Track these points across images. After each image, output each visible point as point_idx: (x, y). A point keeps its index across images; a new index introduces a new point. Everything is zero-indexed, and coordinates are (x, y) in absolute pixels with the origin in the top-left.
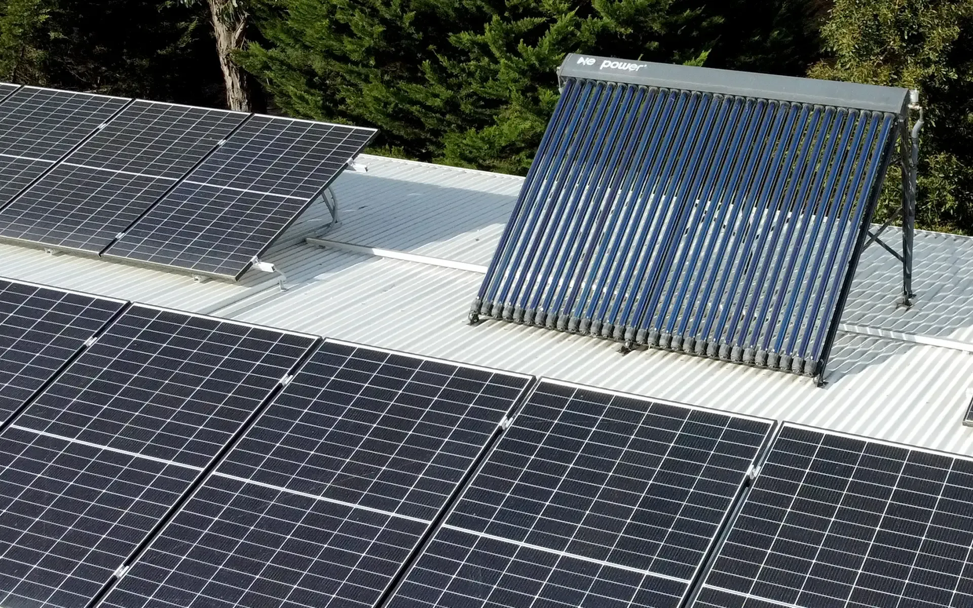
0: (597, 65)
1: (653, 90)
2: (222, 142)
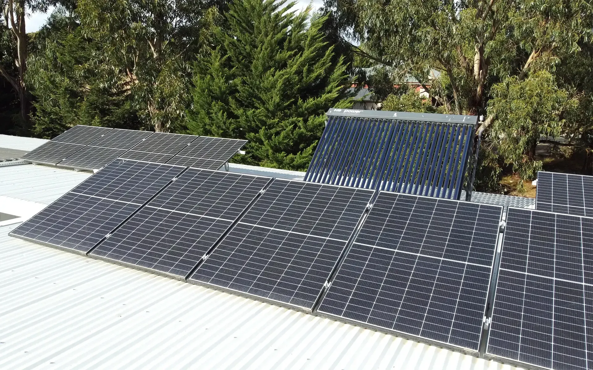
0: (342, 112)
1: (366, 120)
2: (189, 144)
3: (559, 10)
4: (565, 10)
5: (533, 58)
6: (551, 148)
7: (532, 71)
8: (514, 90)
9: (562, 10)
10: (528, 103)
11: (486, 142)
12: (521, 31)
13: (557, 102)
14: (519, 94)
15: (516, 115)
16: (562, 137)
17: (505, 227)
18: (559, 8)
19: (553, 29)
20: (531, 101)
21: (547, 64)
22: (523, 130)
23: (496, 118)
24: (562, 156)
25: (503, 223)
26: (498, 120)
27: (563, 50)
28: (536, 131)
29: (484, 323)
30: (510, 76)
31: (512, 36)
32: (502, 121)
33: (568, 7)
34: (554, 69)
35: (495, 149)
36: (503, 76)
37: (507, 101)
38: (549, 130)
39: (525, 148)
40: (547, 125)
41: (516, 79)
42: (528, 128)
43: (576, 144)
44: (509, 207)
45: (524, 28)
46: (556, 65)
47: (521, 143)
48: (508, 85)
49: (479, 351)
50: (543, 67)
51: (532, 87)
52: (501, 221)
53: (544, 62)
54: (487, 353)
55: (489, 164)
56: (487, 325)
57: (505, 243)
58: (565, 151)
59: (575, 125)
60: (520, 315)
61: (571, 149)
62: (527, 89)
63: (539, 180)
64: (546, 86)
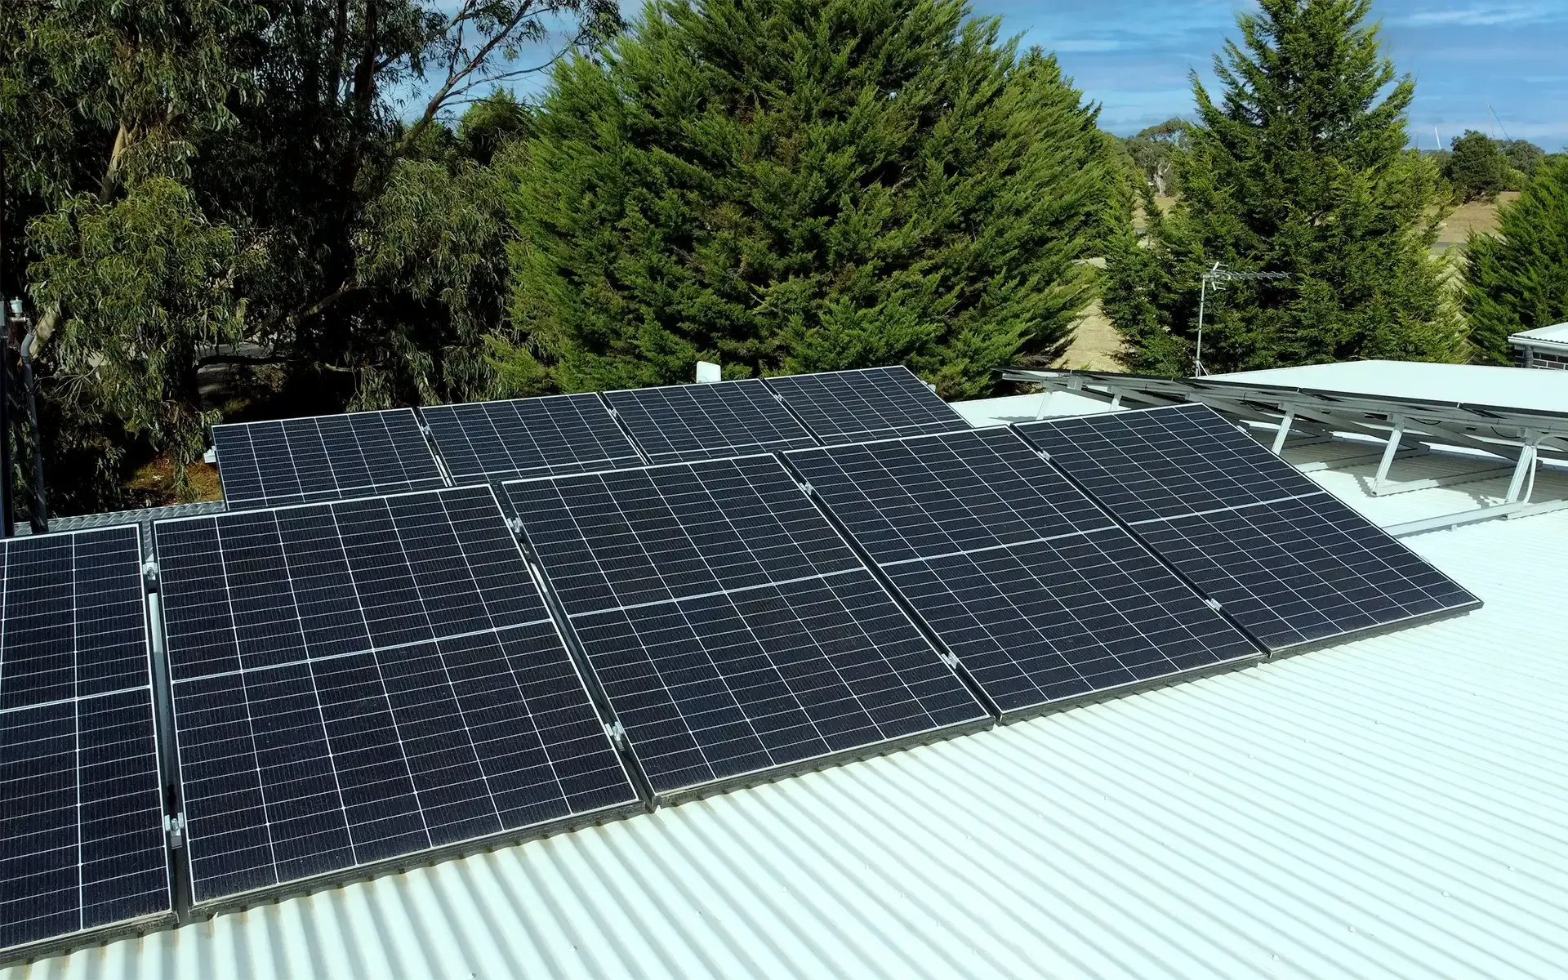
3: (159, 20)
4: (174, 21)
5: (124, 145)
6: (234, 374)
7: (131, 178)
8: (94, 231)
9: (168, 20)
10: (140, 262)
11: (54, 382)
12: (70, 70)
13: (215, 256)
14: (110, 240)
15: (118, 298)
16: (253, 342)
17: (157, 576)
18: (156, 12)
19: (157, 67)
20: (147, 257)
21: (166, 160)
22: (151, 336)
23: (66, 314)
24: (266, 389)
25: (149, 566)
26: (72, 317)
27: (197, 125)
28: (182, 334)
29: (168, 833)
30: (73, 193)
31: (47, 83)
32: (86, 318)
33: (178, 10)
34: (189, 172)
35: (86, 399)
36: (52, 194)
37: (82, 264)
38: (214, 329)
39: (166, 382)
40: (205, 316)
41: (93, 201)
42: (161, 329)
43: (290, 357)
44: (155, 523)
45: (79, 62)
46: (190, 161)
47: (152, 370)
48: (72, 218)
49: (174, 909)
50: (159, 168)
51: (140, 220)
52: (144, 563)
53: (157, 155)
54: (195, 903)
55: (80, 443)
56: (178, 833)
57: (170, 616)
58: (269, 377)
59: (275, 310)
60: (252, 777)
61: (282, 369)
62: (129, 225)
63: (218, 447)
64: (176, 215)
